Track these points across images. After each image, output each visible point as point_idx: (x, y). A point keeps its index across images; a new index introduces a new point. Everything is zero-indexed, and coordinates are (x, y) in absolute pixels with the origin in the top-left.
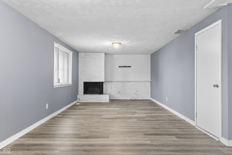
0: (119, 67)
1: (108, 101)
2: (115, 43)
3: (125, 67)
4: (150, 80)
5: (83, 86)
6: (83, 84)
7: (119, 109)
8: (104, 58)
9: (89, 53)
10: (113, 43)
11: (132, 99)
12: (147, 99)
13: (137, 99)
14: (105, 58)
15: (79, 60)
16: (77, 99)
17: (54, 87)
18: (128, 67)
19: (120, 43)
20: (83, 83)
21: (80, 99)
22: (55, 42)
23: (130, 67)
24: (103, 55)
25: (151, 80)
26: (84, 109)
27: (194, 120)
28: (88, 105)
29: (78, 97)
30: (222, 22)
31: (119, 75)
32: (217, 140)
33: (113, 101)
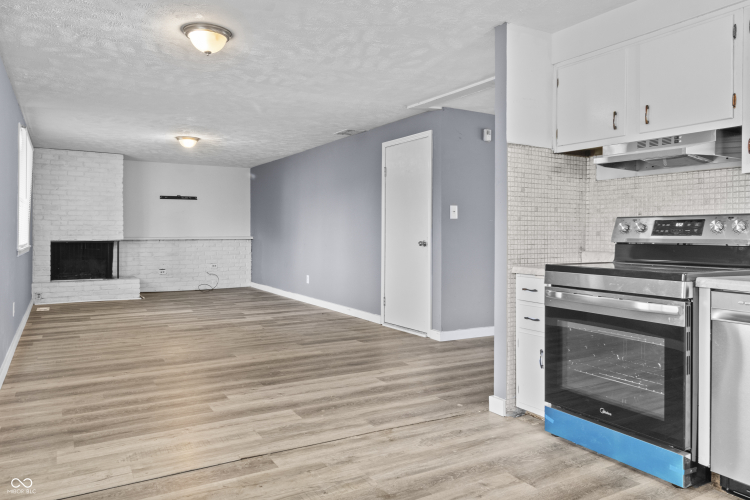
0: (162, 197)
1: (137, 297)
2: (184, 137)
3: (179, 198)
4: (248, 234)
5: (49, 254)
6: (49, 248)
7: (190, 311)
8: (122, 172)
9: (70, 153)
10: (177, 138)
11: (201, 288)
12: (242, 286)
13: (217, 287)
14: (124, 170)
16: (31, 297)
17: (18, 255)
18: (189, 198)
19: (198, 139)
20: (49, 244)
21: (42, 296)
24: (119, 161)
25: (252, 235)
26: (87, 318)
27: (379, 314)
29: (36, 289)
30: (433, 135)
31: (162, 220)
32: (424, 336)
33: (149, 297)
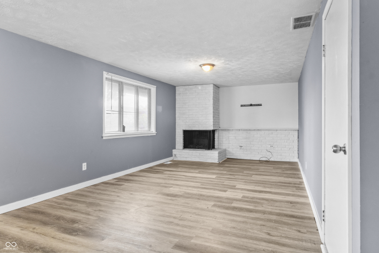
0: (242, 106)
1: (217, 161)
2: (204, 65)
3: (251, 105)
4: (296, 127)
5: (182, 136)
6: (182, 133)
8: (212, 93)
10: (200, 66)
11: (261, 159)
12: (291, 161)
13: (270, 160)
15: (177, 97)
16: (172, 156)
17: (104, 138)
18: (257, 105)
19: (213, 65)
20: (182, 131)
21: (177, 156)
22: (104, 72)
23: (261, 105)
25: (298, 127)
28: (180, 165)
